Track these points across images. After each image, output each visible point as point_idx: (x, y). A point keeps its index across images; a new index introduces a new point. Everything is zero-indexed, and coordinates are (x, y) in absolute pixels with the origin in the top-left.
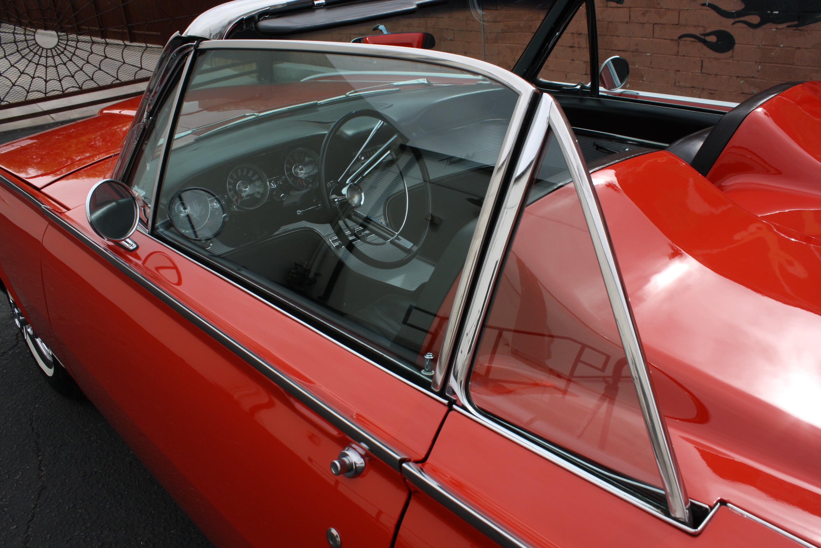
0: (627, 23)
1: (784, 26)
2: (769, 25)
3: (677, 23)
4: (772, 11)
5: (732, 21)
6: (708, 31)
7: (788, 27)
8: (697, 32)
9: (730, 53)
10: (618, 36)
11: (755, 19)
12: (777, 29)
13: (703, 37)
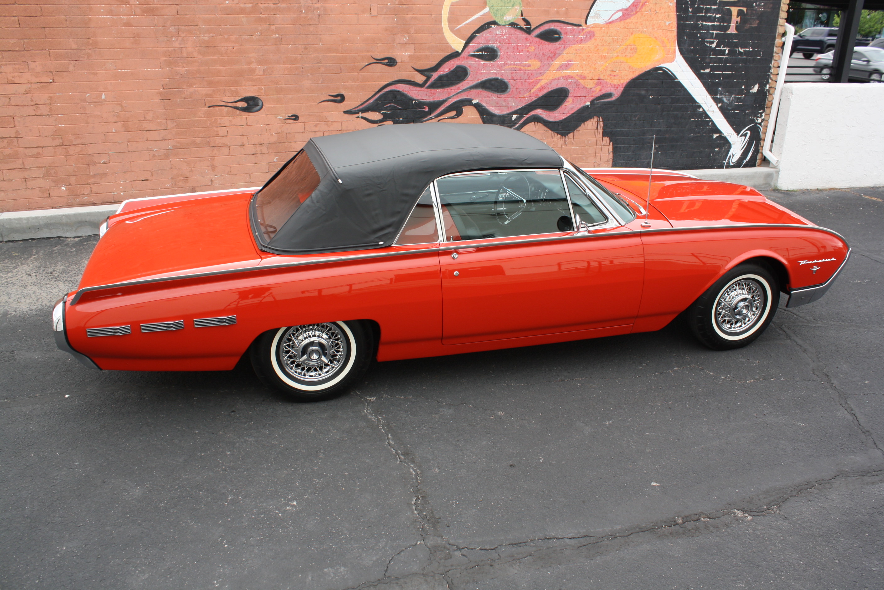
0: (303, 132)
3: (341, 129)
4: (399, 119)
5: (377, 125)
10: (296, 142)
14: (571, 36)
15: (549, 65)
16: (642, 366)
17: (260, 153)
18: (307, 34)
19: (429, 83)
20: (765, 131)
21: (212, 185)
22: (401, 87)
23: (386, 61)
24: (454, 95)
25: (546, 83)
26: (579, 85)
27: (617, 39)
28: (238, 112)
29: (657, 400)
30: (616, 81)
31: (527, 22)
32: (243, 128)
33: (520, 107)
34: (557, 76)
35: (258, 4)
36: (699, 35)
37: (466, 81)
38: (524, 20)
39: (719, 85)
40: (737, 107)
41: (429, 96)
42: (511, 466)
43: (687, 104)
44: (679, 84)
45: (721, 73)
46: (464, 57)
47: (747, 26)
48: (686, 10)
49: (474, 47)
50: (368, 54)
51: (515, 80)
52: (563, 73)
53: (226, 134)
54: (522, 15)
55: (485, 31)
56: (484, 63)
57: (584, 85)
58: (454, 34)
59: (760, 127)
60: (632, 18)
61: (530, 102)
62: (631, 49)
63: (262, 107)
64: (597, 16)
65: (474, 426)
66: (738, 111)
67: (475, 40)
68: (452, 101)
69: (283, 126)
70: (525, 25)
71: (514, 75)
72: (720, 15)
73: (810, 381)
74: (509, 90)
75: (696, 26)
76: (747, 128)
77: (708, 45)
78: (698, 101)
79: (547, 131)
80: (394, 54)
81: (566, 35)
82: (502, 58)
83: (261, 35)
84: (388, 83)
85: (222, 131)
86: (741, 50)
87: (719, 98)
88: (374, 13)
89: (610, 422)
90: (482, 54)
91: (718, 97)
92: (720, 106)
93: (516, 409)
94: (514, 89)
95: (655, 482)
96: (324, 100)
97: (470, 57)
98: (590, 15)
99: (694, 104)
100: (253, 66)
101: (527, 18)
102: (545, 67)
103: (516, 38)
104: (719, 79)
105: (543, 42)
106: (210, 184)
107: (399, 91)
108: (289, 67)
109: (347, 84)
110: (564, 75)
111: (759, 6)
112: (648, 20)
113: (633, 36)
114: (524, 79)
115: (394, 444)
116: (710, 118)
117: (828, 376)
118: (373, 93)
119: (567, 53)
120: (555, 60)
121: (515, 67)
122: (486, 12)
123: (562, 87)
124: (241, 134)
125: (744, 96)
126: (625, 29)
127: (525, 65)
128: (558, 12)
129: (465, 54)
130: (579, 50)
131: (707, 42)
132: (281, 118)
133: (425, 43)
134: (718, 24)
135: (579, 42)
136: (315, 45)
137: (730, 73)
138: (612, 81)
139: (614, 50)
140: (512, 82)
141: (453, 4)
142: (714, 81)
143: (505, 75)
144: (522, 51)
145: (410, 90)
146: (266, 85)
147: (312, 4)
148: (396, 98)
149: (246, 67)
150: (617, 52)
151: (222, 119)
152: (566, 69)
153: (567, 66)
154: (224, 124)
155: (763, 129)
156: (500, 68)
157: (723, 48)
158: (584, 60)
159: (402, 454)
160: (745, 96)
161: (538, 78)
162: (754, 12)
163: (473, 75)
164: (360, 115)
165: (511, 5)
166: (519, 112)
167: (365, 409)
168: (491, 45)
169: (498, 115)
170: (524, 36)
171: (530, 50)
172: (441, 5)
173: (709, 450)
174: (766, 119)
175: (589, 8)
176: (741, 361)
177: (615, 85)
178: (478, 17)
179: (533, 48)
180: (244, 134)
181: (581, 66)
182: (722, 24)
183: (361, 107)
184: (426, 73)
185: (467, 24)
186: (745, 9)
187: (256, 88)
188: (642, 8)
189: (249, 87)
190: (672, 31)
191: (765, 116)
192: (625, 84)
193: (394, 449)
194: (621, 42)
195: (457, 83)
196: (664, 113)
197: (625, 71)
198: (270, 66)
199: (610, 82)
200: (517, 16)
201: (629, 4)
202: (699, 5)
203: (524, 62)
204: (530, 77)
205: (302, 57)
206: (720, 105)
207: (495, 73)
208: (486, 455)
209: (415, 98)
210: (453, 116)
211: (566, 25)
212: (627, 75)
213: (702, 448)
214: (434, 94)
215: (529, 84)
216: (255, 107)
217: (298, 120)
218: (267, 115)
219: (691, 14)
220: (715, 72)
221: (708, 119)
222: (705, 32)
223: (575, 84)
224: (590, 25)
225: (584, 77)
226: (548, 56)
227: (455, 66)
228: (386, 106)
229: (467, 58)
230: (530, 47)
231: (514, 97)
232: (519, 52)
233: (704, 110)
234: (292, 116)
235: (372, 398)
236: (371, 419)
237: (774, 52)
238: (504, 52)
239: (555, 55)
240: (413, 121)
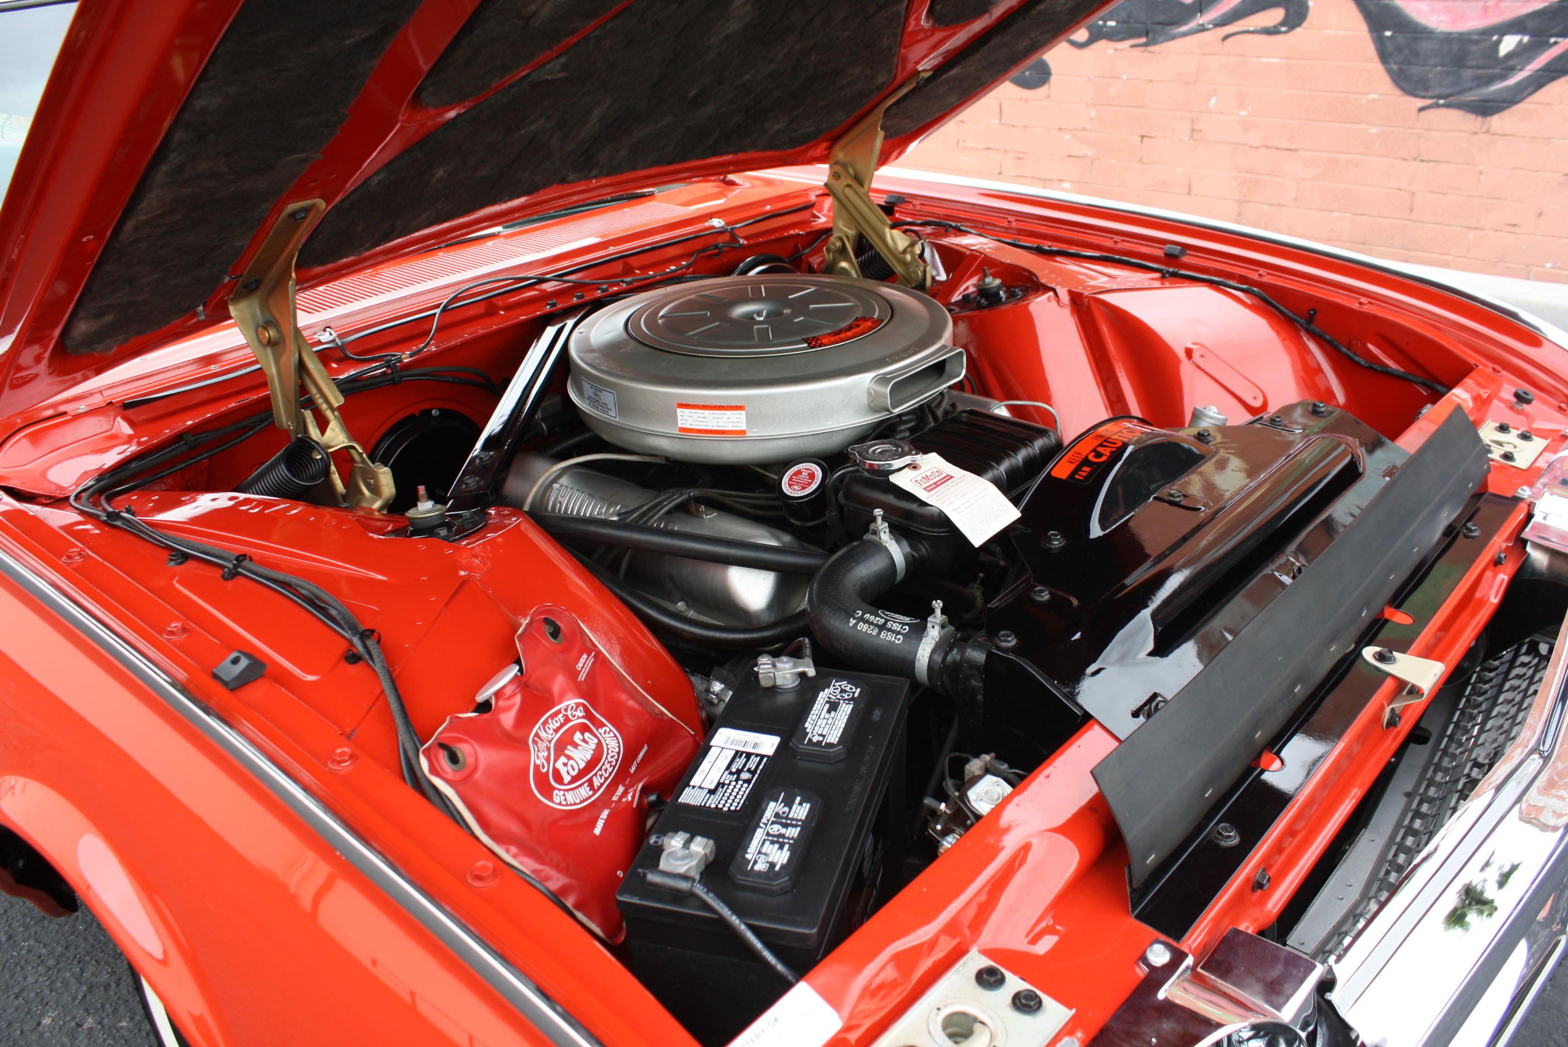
166: (1530, 24)
169: (1441, 33)
210: (1275, 27)
240: (1147, 34)
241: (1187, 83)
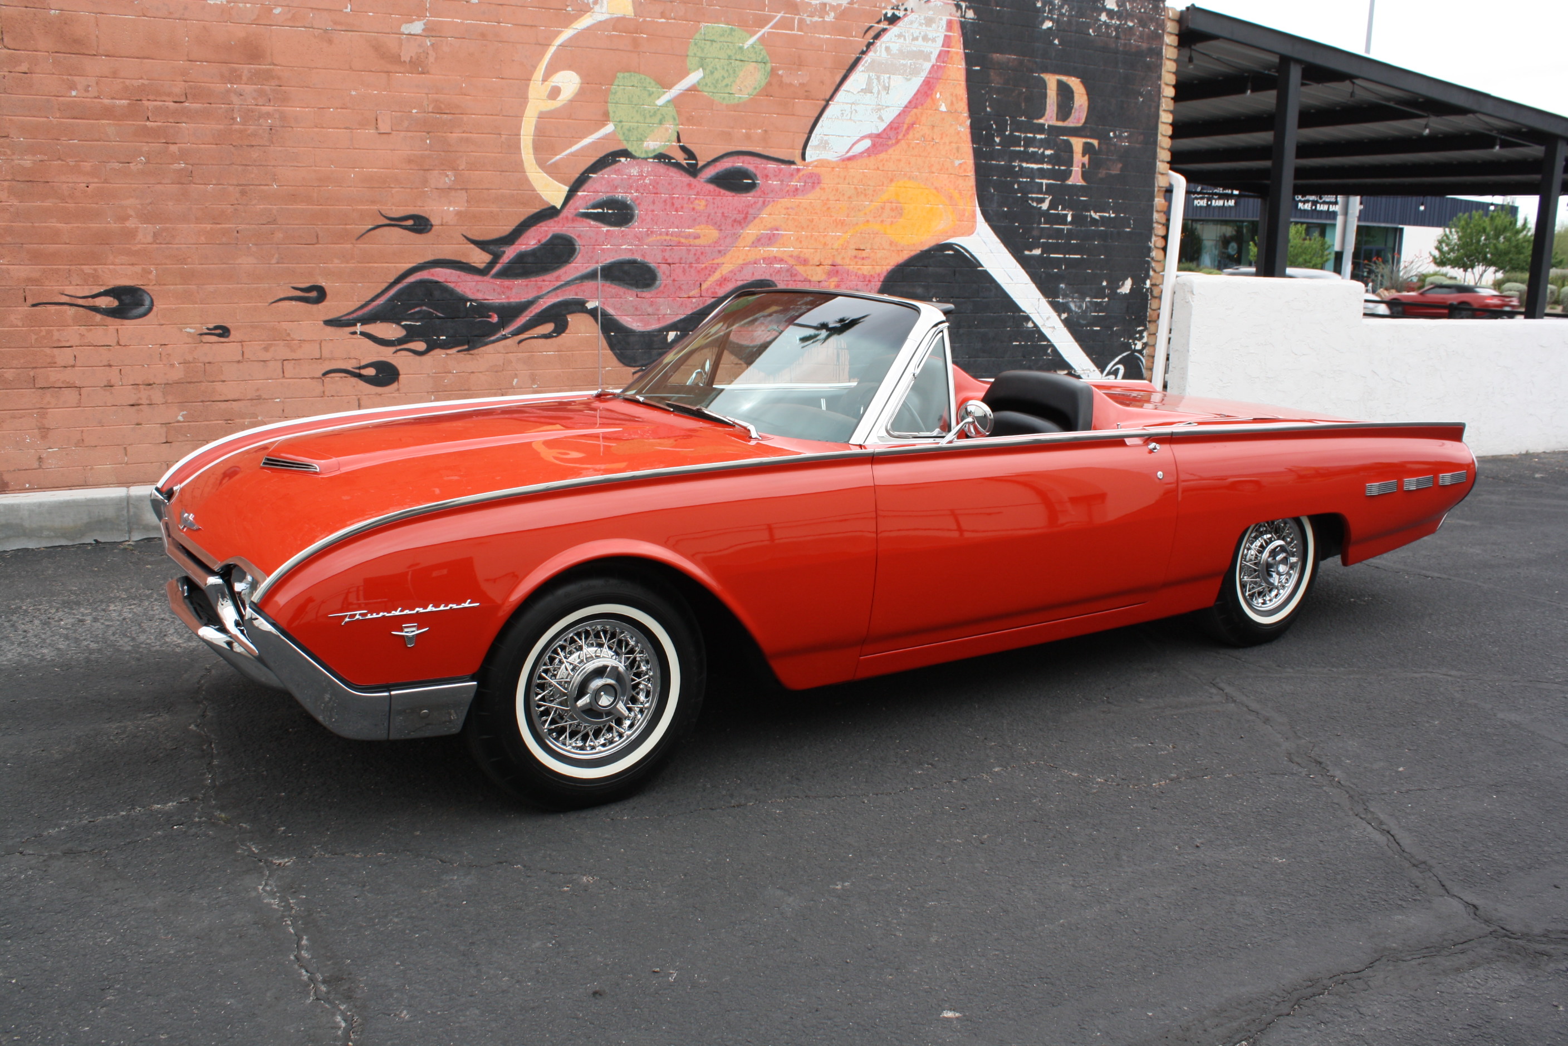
0: (239, 362)
1: (454, 351)
2: (437, 352)
3: (318, 356)
4: (438, 337)
5: (393, 349)
6: (363, 363)
7: (459, 351)
8: (349, 366)
9: (395, 385)
10: (224, 381)
11: (421, 346)
12: (447, 354)
13: (357, 371)
14: (775, 183)
15: (736, 237)
16: (922, 769)
17: (148, 402)
18: (246, 165)
19: (498, 267)
20: (1150, 364)
21: (40, 467)
22: (441, 275)
23: (410, 222)
24: (548, 292)
25: (731, 272)
26: (796, 275)
27: (865, 190)
28: (98, 317)
29: (955, 832)
30: (866, 269)
31: (690, 154)
32: (110, 350)
33: (682, 317)
34: (751, 257)
35: (140, 100)
36: (1016, 186)
37: (573, 265)
38: (683, 149)
39: (1060, 278)
40: (1096, 321)
41: (499, 294)
42: (595, 993)
43: (1003, 314)
44: (986, 276)
45: (1061, 256)
46: (567, 218)
47: (1102, 173)
48: (989, 140)
49: (587, 198)
50: (372, 207)
51: (669, 264)
52: (764, 251)
53: (72, 362)
54: (679, 140)
55: (608, 169)
56: (607, 231)
57: (805, 275)
58: (546, 173)
59: (1141, 357)
60: (890, 151)
61: (701, 306)
62: (892, 210)
63: (150, 309)
64: (824, 145)
65: (520, 909)
66: (1098, 328)
67: (587, 186)
68: (545, 302)
69: (196, 348)
70: (685, 159)
71: (667, 255)
72: (1052, 152)
73: (1286, 774)
74: (658, 283)
75: (1009, 170)
76: (1117, 359)
77: (1035, 204)
78: (1023, 308)
79: (737, 364)
80: (426, 208)
81: (767, 181)
82: (643, 221)
83: (148, 162)
84: (414, 265)
85: (64, 357)
86: (1096, 216)
87: (1063, 303)
88: (384, 127)
89: (846, 884)
90: (603, 214)
91: (1061, 300)
92: (1066, 318)
93: (626, 869)
94: (669, 281)
95: (951, 1010)
96: (282, 296)
97: (579, 218)
98: (810, 144)
99: (1017, 314)
100: (131, 224)
101: (688, 146)
102: (728, 240)
103: (669, 184)
104: (1059, 268)
105: (723, 191)
106: (36, 465)
107: (437, 282)
108: (209, 228)
109: (331, 265)
110: (766, 255)
111: (1119, 137)
112: (920, 156)
113: (893, 184)
114: (688, 262)
115: (312, 958)
116: (1048, 340)
117: (1320, 763)
118: (385, 285)
119: (770, 214)
120: (747, 226)
121: (668, 238)
122: (608, 132)
123: (763, 278)
124: (106, 364)
125: (1106, 299)
126: (878, 172)
127: (690, 234)
128: (748, 137)
129: (568, 212)
130: (792, 208)
131: (1033, 199)
132: (192, 331)
133: (488, 189)
134: (1050, 167)
135: (791, 194)
136: (262, 187)
137: (1079, 256)
138: (859, 269)
139: (859, 210)
140: (664, 267)
141: (542, 116)
142: (1050, 271)
143: (649, 253)
144: (682, 207)
145: (459, 280)
146: (158, 264)
147: (256, 105)
148: (431, 295)
149: (115, 226)
150: (865, 214)
151: (63, 330)
152: (769, 245)
153: (770, 239)
154: (68, 341)
155: (1147, 361)
156: (639, 241)
157: (1062, 210)
158: (803, 228)
159: (324, 982)
160: (1109, 299)
161: (716, 261)
162: (1113, 148)
163: (587, 253)
164: (359, 328)
165: (656, 120)
166: (679, 326)
167: (261, 885)
168: (620, 196)
169: (639, 332)
170: (684, 179)
171: (698, 208)
172: (519, 117)
173: (1078, 928)
174: (1151, 343)
175: (808, 131)
176: (1137, 748)
177: (864, 276)
178: (593, 142)
179: (703, 203)
180: (112, 363)
181: (798, 239)
182: (1057, 167)
183: (360, 313)
184: (491, 247)
185: (572, 154)
186: (1095, 142)
187: (138, 269)
188: (908, 133)
189: (123, 267)
190: (967, 178)
191: (1148, 338)
192: (885, 274)
193: (307, 971)
194: (873, 196)
195: (555, 269)
196: (961, 331)
197: (883, 249)
198: (167, 225)
199: (856, 271)
200: (669, 141)
201: (882, 126)
202: (1012, 132)
203: (687, 230)
204: (699, 258)
205: (236, 210)
206: (1064, 316)
207: (631, 250)
208: (538, 972)
209: (471, 297)
210: (549, 334)
211: (764, 161)
212: (886, 258)
213: (1062, 925)
214: (509, 288)
215: (699, 272)
216: (136, 308)
217: (228, 337)
218: (162, 325)
219: (999, 148)
220: (1052, 256)
221: (1045, 343)
222: (1026, 182)
223: (788, 274)
224: (812, 162)
225: (805, 260)
226: (733, 218)
227: (550, 236)
228: (412, 311)
229: (573, 220)
230: (697, 202)
231: (669, 297)
232: (677, 211)
233: (1035, 326)
234: (216, 328)
235: (286, 860)
236: (270, 904)
237: (1154, 220)
238: (647, 210)
239: (745, 218)
240: (468, 343)
241: (496, 372)
